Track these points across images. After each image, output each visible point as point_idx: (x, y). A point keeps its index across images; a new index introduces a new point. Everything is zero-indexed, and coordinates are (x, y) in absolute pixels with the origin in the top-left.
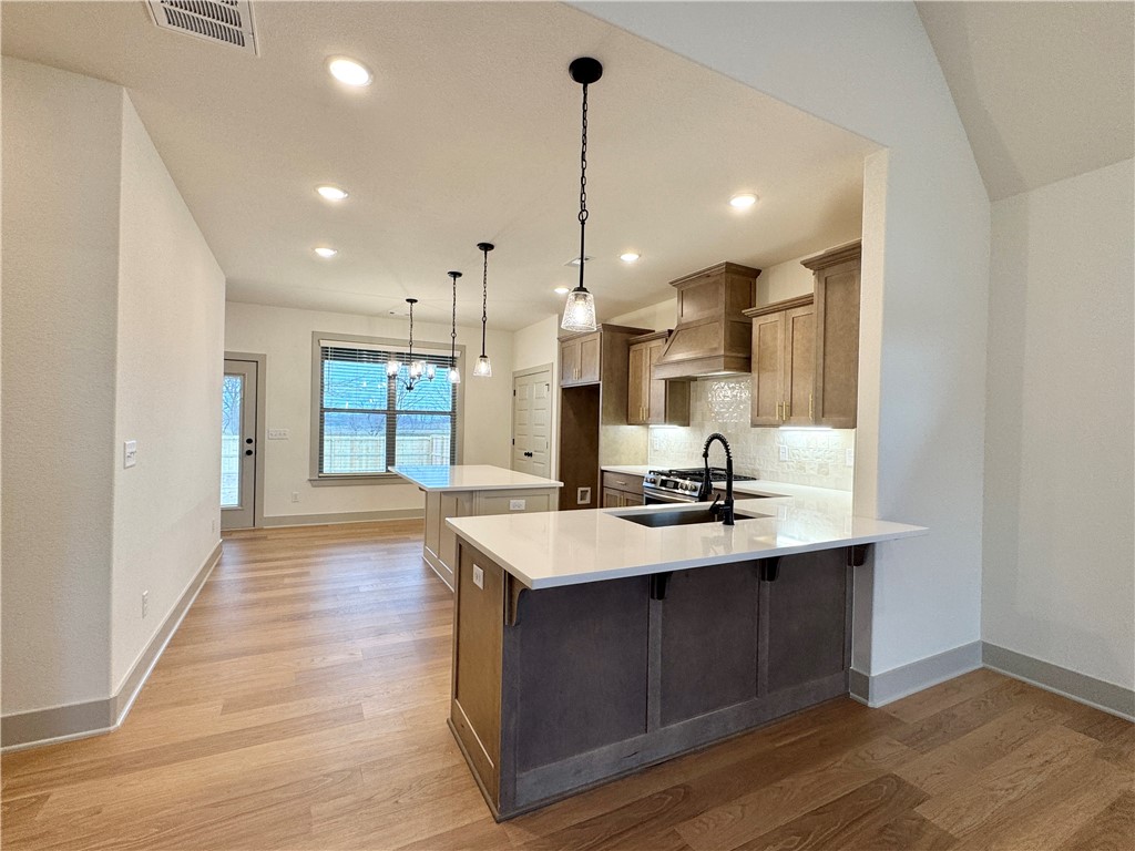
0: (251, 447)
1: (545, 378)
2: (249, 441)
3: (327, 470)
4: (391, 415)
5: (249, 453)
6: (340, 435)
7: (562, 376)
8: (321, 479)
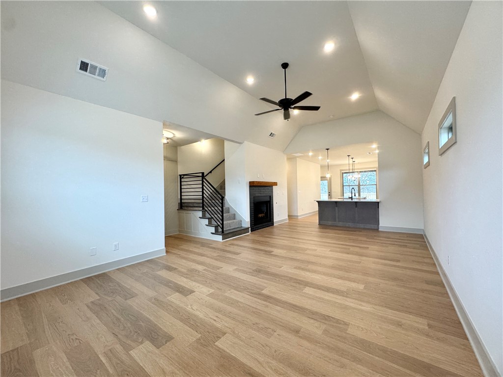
5: (329, 195)
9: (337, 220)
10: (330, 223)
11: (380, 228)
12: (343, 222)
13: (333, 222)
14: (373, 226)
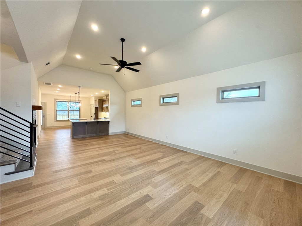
0: (44, 116)
1: (93, 105)
2: (44, 115)
3: (57, 120)
4: (68, 111)
5: (44, 117)
6: (59, 114)
7: (95, 106)
8: (56, 121)
9: (86, 133)
10: (81, 136)
11: (109, 134)
12: (90, 134)
13: (84, 135)
14: (106, 133)
